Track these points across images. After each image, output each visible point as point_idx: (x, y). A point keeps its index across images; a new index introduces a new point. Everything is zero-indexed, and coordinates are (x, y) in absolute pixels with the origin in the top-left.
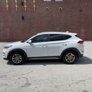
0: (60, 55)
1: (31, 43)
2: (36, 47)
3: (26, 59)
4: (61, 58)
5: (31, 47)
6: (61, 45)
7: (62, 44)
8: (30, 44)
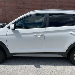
0: (65, 52)
1: (14, 30)
2: (23, 36)
3: (8, 56)
4: (66, 56)
5: (14, 36)
6: (68, 34)
7: (71, 32)
8: (13, 32)
